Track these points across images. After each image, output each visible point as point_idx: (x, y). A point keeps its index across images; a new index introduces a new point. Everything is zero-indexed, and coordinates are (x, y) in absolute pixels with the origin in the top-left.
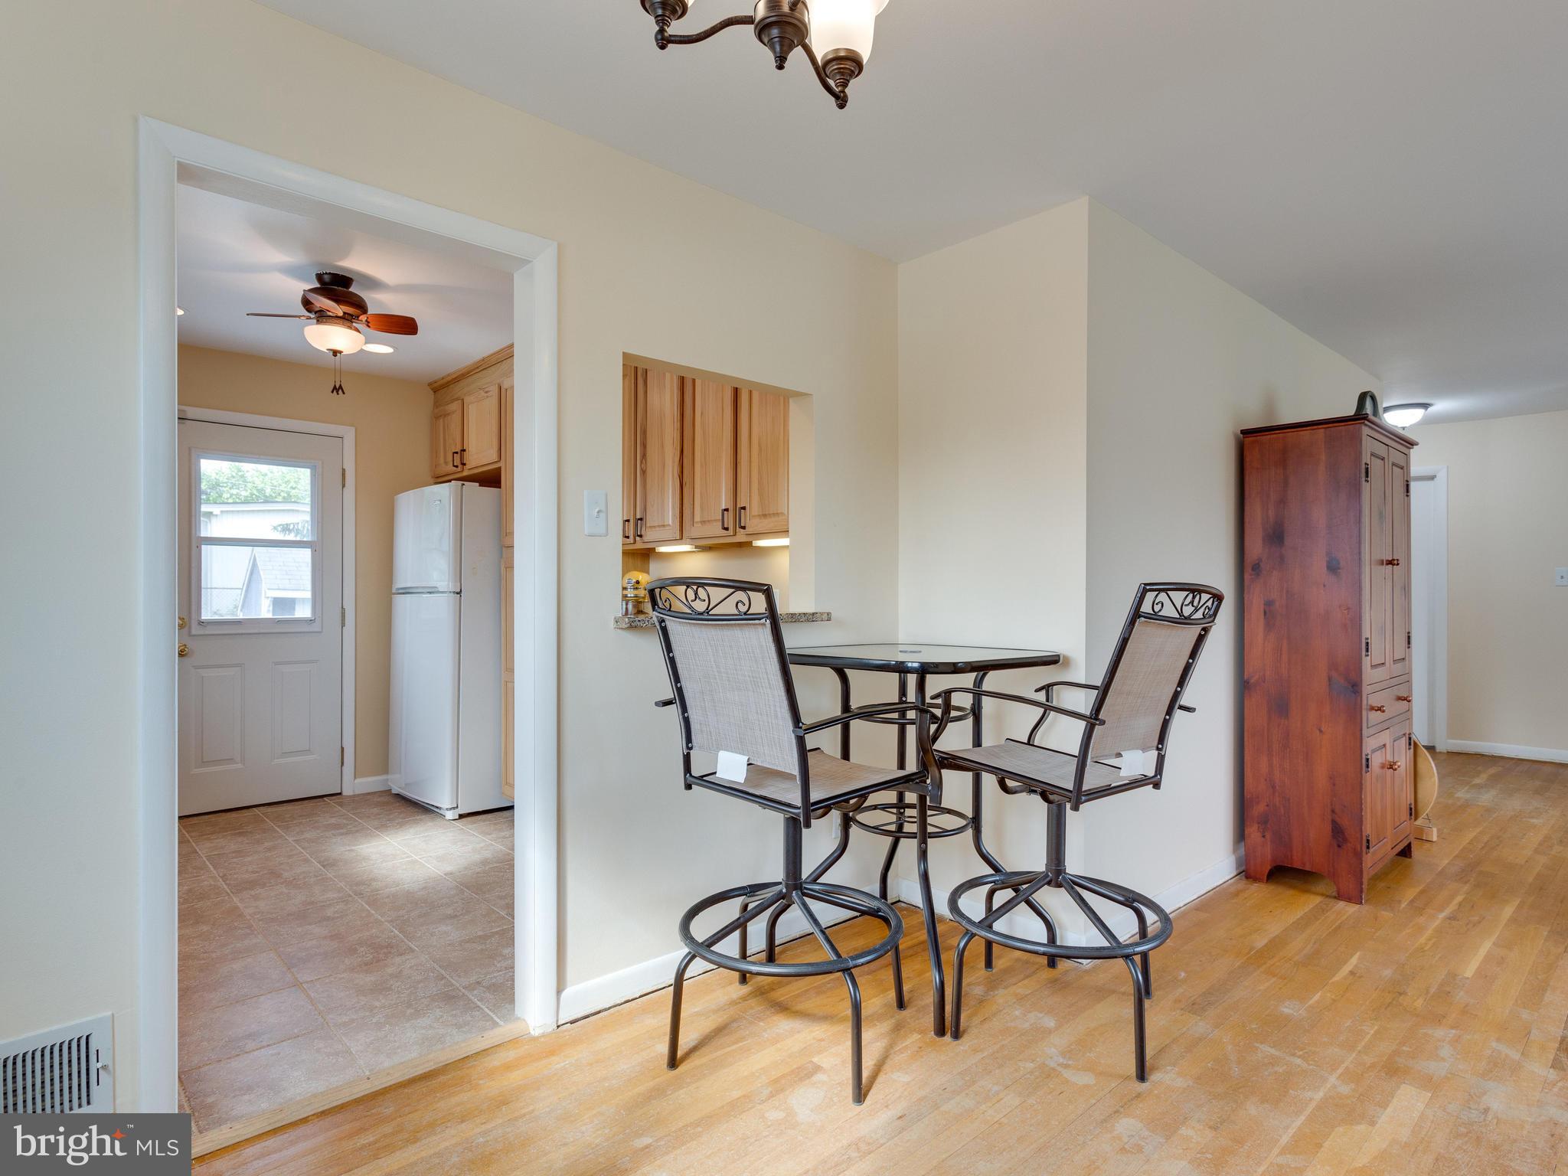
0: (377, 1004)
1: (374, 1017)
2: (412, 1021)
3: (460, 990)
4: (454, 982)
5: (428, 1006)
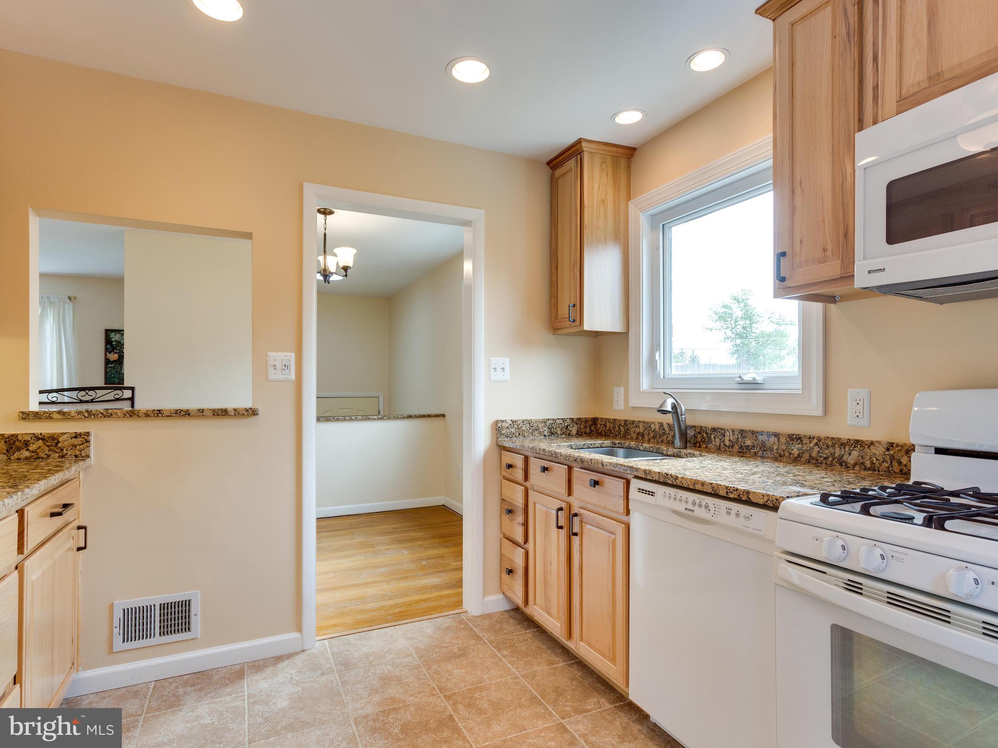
0: (390, 667)
1: (392, 658)
2: (372, 651)
3: (337, 670)
4: (338, 678)
5: (360, 661)
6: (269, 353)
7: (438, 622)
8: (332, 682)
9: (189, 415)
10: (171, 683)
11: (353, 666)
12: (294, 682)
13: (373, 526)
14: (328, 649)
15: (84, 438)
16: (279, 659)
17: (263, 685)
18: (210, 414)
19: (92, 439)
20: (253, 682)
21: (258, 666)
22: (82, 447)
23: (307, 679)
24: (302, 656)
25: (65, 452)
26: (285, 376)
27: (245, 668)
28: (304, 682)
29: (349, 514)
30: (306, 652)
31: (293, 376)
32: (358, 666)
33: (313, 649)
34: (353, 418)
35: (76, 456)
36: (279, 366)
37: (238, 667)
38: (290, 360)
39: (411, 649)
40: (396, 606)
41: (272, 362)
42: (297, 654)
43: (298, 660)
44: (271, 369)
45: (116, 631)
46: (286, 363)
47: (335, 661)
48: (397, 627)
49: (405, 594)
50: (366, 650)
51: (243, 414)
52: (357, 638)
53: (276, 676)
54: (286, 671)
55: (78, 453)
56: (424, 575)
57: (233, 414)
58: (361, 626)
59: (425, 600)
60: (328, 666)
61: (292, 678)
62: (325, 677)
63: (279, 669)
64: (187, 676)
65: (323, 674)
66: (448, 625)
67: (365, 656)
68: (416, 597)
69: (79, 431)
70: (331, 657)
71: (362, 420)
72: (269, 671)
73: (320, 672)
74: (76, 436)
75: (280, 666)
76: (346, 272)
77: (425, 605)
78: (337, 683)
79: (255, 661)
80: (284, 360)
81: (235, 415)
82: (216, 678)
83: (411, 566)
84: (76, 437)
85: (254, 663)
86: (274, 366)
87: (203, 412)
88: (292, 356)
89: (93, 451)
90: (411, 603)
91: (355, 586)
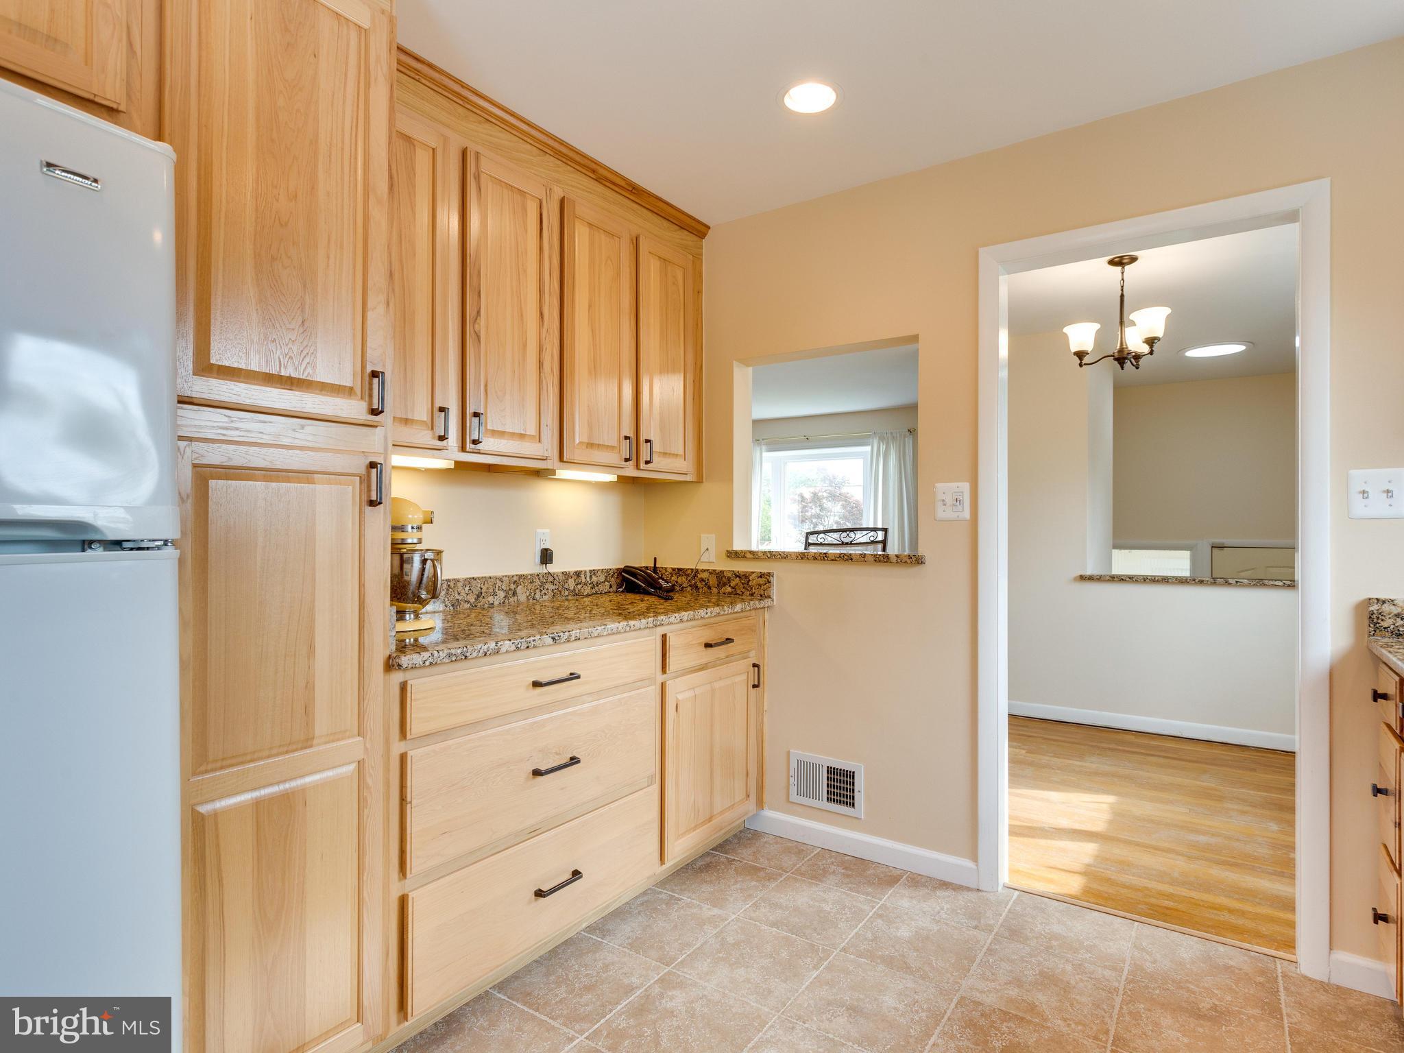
0: (1069, 968)
1: (1086, 959)
2: (1065, 935)
3: (997, 933)
4: (989, 941)
5: (1037, 938)
6: (936, 485)
7: (1217, 950)
8: (978, 942)
9: (851, 559)
10: (831, 857)
11: (1021, 939)
12: (936, 918)
13: (1254, 770)
14: (1010, 903)
15: (766, 578)
16: (945, 885)
17: (905, 903)
18: (872, 559)
19: (774, 580)
20: (898, 895)
21: (917, 881)
22: (765, 586)
23: (953, 923)
24: (972, 896)
25: (754, 590)
26: (957, 514)
27: (905, 877)
28: (947, 924)
29: (1224, 741)
30: (980, 893)
31: (967, 514)
32: (1028, 942)
33: (992, 894)
34: (1230, 581)
35: (761, 596)
36: (949, 501)
37: (899, 872)
38: (962, 492)
39: (1128, 963)
40: (1170, 896)
41: (940, 496)
42: (968, 889)
43: (964, 897)
44: (939, 505)
45: (792, 780)
46: (958, 497)
47: (1005, 920)
48: (1136, 923)
49: (1206, 887)
50: (1057, 929)
51: (906, 562)
52: (1061, 908)
53: (925, 901)
54: (942, 903)
55: (762, 593)
56: (1275, 873)
57: (895, 560)
58: (1087, 899)
59: (1231, 911)
60: (992, 922)
61: (939, 913)
62: (976, 932)
63: (936, 896)
64: (849, 857)
65: (976, 927)
66: (1231, 963)
67: (1049, 936)
68: (1222, 900)
69: (764, 571)
70: (1004, 915)
71: (1249, 585)
72: (924, 891)
73: (975, 923)
74: (762, 575)
75: (939, 893)
76: (1151, 346)
77: (1226, 917)
78: (983, 947)
79: (919, 875)
80: (955, 492)
81: (897, 562)
82: (871, 871)
83: (1264, 851)
84: (761, 577)
85: (915, 876)
86: (943, 501)
87: (864, 557)
88: (965, 487)
89: (775, 591)
90: (1201, 903)
91: (1129, 843)
